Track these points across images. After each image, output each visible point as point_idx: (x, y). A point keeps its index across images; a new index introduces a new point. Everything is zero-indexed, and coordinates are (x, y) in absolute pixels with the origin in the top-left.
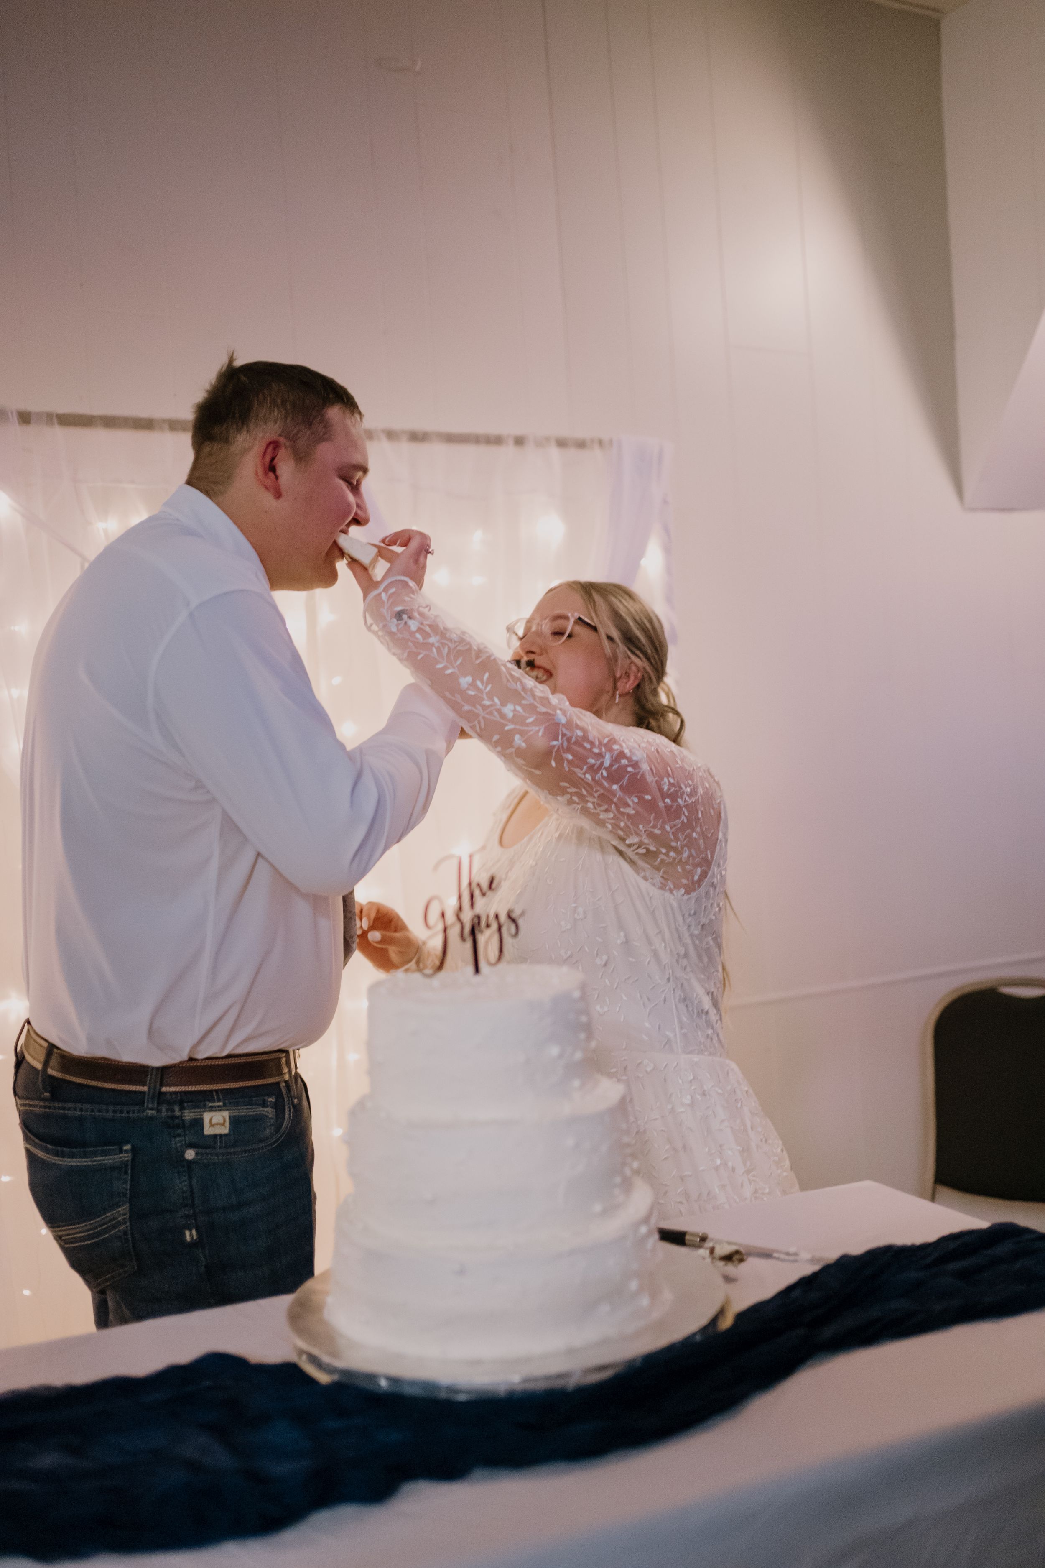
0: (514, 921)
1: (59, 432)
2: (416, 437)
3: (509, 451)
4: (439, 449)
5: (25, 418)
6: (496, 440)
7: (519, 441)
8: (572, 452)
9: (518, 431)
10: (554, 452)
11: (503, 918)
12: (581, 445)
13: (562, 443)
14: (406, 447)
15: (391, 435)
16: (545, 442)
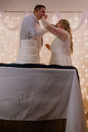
0: (32, 37)
3: (73, 13)
4: (67, 13)
6: (72, 12)
7: (74, 12)
8: (79, 13)
10: (77, 13)
12: (80, 12)
13: (78, 12)
14: (64, 13)
15: (63, 12)
16: (77, 12)
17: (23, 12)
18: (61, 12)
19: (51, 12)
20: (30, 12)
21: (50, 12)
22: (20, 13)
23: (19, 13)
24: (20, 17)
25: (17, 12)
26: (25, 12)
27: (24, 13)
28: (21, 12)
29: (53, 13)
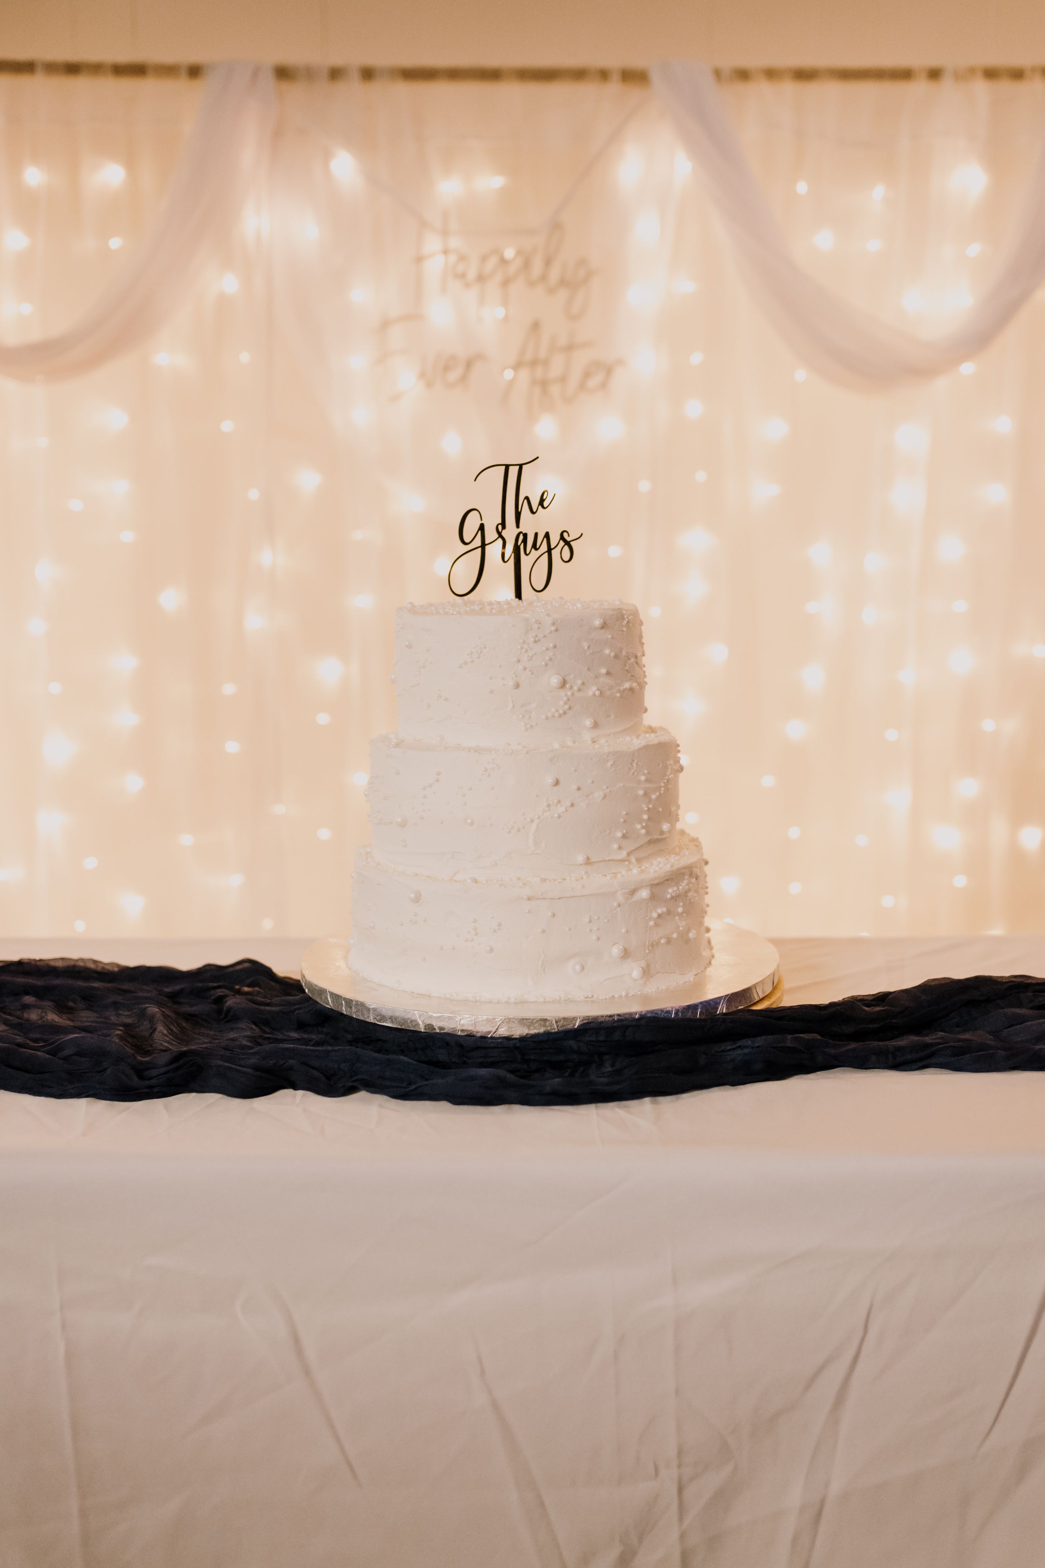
0: (568, 543)
1: (404, 89)
2: (804, 75)
3: (920, 87)
4: (832, 89)
5: (368, 74)
6: (904, 75)
7: (935, 74)
8: (1006, 86)
9: (933, 62)
10: (981, 88)
11: (555, 539)
12: (1017, 74)
13: (991, 74)
14: (789, 88)
15: (771, 74)
16: (969, 73)
17: (168, 71)
18: (743, 75)
19: (604, 75)
20: (283, 73)
21: (579, 75)
22: (128, 85)
23: (110, 85)
24: (130, 164)
25: (72, 69)
26: (195, 71)
27: (181, 85)
28: (137, 70)
29: (634, 93)
